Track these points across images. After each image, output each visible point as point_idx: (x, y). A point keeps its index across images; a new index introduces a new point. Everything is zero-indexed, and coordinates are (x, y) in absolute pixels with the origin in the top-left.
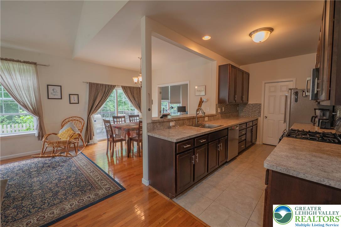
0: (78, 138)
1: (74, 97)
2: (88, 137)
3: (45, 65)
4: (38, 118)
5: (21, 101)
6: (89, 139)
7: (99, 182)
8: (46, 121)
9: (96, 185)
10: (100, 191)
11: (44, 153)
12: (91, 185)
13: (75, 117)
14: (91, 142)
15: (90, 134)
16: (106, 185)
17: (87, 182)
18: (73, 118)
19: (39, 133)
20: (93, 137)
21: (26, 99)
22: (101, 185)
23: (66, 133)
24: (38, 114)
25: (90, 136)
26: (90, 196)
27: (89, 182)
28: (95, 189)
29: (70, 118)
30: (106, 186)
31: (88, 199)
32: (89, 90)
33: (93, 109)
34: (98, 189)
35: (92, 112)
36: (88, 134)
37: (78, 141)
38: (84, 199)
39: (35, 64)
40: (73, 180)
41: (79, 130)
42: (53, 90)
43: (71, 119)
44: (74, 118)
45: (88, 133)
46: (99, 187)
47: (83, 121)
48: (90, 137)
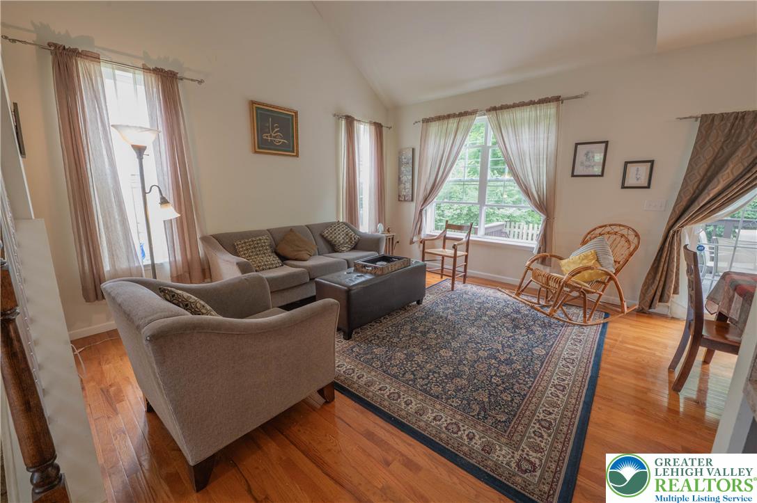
0: (604, 283)
1: (638, 170)
2: (653, 292)
3: (577, 97)
4: (543, 217)
5: (524, 183)
6: (657, 297)
7: (537, 425)
8: (559, 225)
9: (520, 428)
10: (505, 450)
11: (523, 291)
12: (514, 416)
13: (620, 225)
14: (659, 308)
15: (662, 283)
16: (536, 451)
17: (517, 400)
18: (613, 227)
19: (540, 248)
20: (669, 297)
21: (531, 178)
22: (530, 438)
23: (579, 261)
24: (546, 210)
25: (660, 289)
26: (477, 437)
27: (519, 407)
28: (505, 432)
29: (605, 226)
30: (531, 453)
31: (465, 438)
32: (696, 143)
33: (696, 207)
34: (510, 437)
35: (686, 216)
36: (657, 283)
37: (603, 291)
38: (462, 428)
39: (557, 99)
40: (503, 374)
41: (615, 262)
42: (587, 154)
43: (608, 229)
44: (617, 229)
45: (658, 278)
46: (517, 437)
47: (636, 241)
48: (658, 294)
